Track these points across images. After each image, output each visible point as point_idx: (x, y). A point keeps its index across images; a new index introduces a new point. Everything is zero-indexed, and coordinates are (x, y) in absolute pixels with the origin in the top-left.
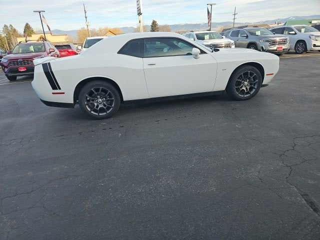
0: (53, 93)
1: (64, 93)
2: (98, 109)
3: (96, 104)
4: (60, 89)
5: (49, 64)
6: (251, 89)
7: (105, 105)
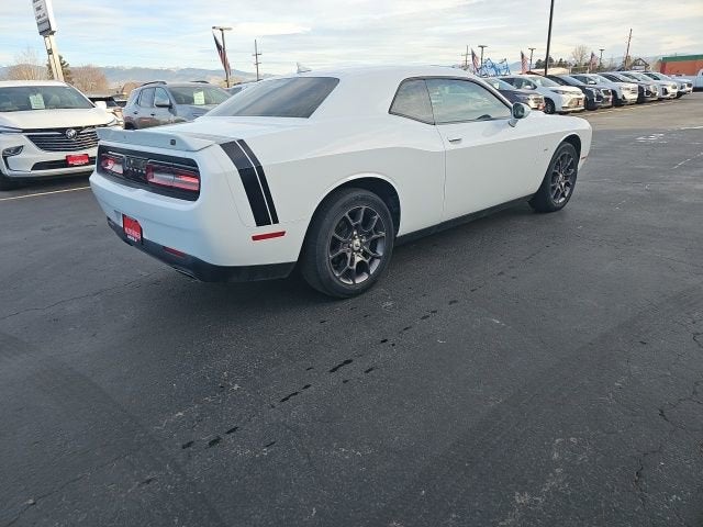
0: (255, 238)
1: (282, 234)
2: (355, 267)
3: (349, 255)
4: (276, 221)
5: (241, 142)
6: (567, 184)
7: (365, 254)
